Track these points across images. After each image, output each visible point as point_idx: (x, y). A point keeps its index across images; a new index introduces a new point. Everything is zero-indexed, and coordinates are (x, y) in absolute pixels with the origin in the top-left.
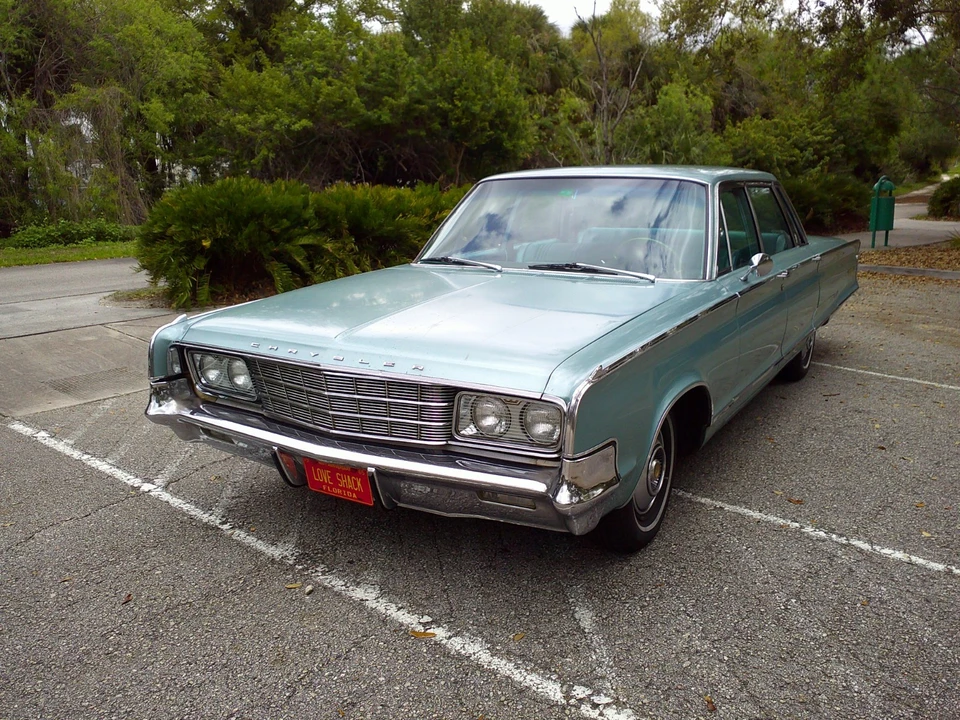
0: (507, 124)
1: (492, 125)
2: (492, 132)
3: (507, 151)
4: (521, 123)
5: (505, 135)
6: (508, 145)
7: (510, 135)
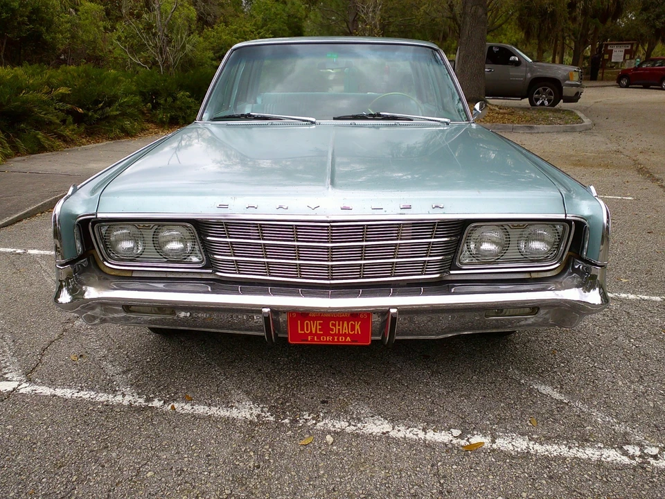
0: (42, 19)
1: (31, 21)
2: (31, 26)
3: (45, 43)
4: (56, 19)
5: (44, 29)
6: (48, 37)
7: (47, 30)
